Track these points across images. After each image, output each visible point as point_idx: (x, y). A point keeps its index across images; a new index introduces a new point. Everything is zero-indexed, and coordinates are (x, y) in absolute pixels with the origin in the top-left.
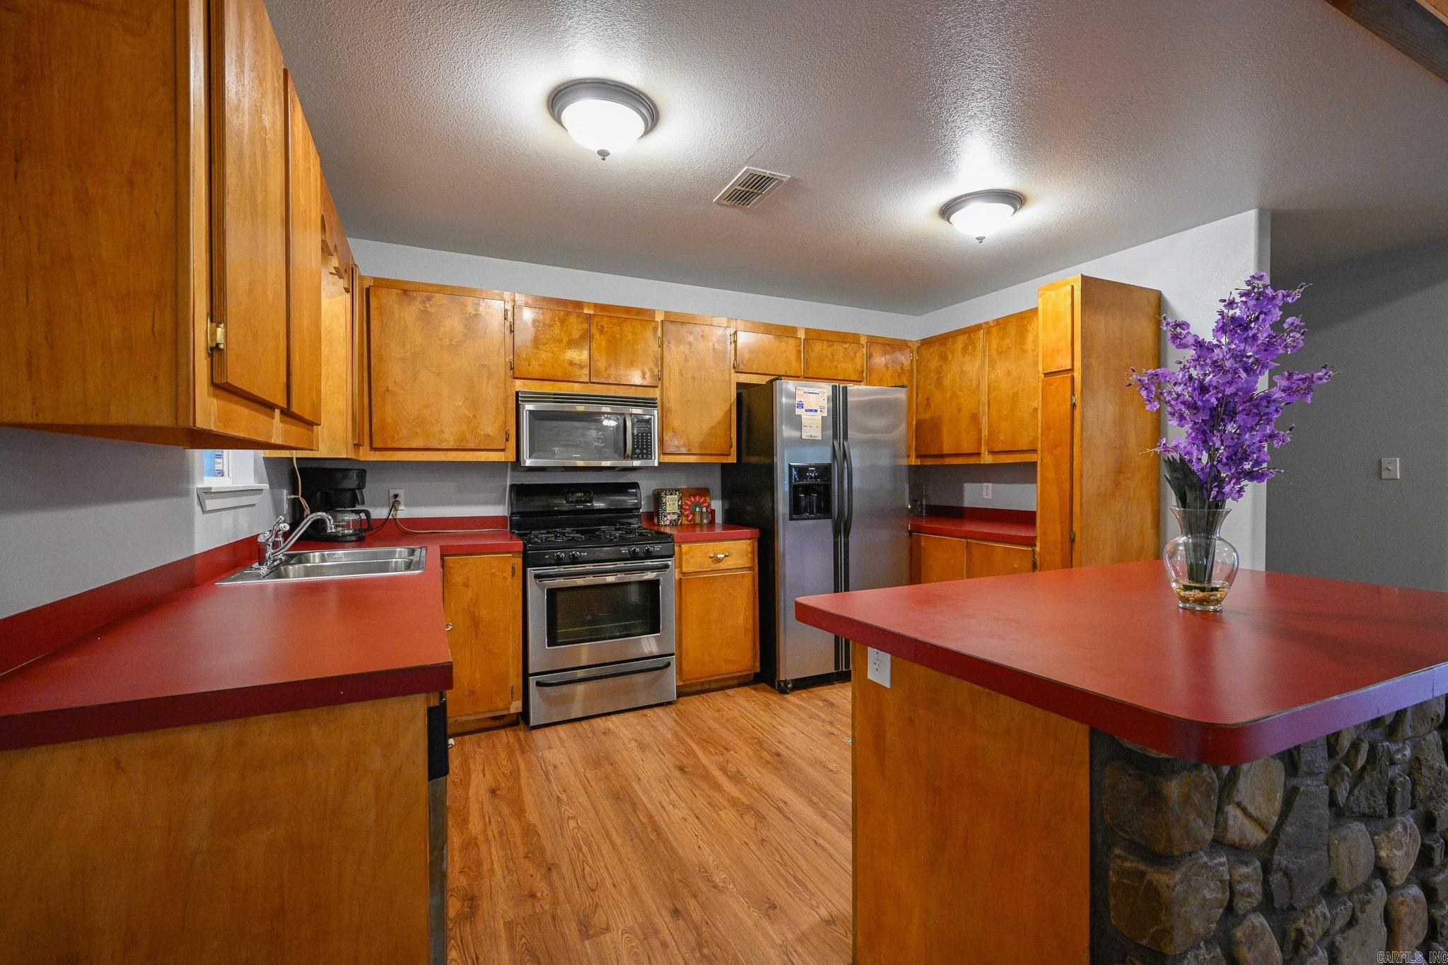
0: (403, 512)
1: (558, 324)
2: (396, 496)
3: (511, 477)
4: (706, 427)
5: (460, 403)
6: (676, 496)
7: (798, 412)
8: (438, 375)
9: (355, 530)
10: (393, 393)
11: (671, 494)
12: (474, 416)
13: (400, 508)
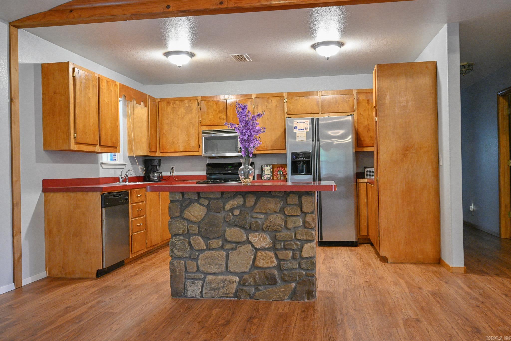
0: (175, 174)
1: (215, 105)
2: (173, 168)
3: (209, 161)
4: (274, 138)
5: (184, 136)
6: (270, 168)
7: (295, 131)
8: (178, 127)
9: (158, 179)
10: (165, 134)
11: (267, 167)
12: (189, 140)
13: (174, 172)
